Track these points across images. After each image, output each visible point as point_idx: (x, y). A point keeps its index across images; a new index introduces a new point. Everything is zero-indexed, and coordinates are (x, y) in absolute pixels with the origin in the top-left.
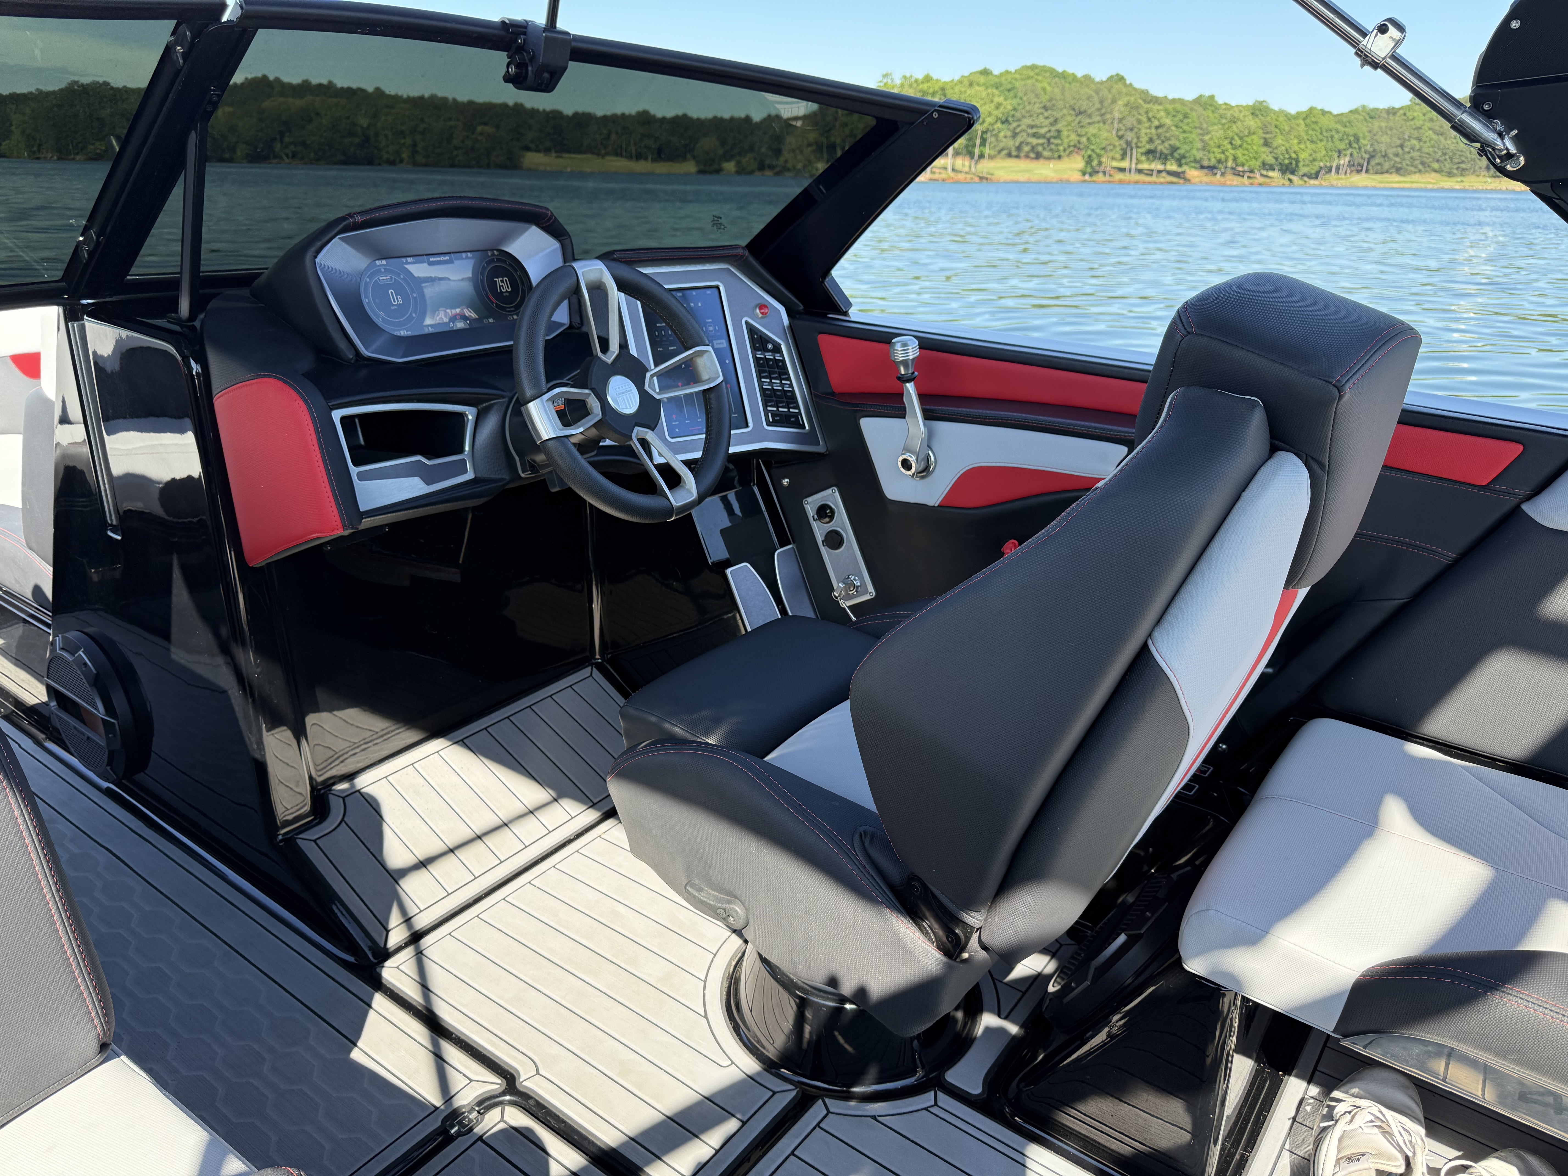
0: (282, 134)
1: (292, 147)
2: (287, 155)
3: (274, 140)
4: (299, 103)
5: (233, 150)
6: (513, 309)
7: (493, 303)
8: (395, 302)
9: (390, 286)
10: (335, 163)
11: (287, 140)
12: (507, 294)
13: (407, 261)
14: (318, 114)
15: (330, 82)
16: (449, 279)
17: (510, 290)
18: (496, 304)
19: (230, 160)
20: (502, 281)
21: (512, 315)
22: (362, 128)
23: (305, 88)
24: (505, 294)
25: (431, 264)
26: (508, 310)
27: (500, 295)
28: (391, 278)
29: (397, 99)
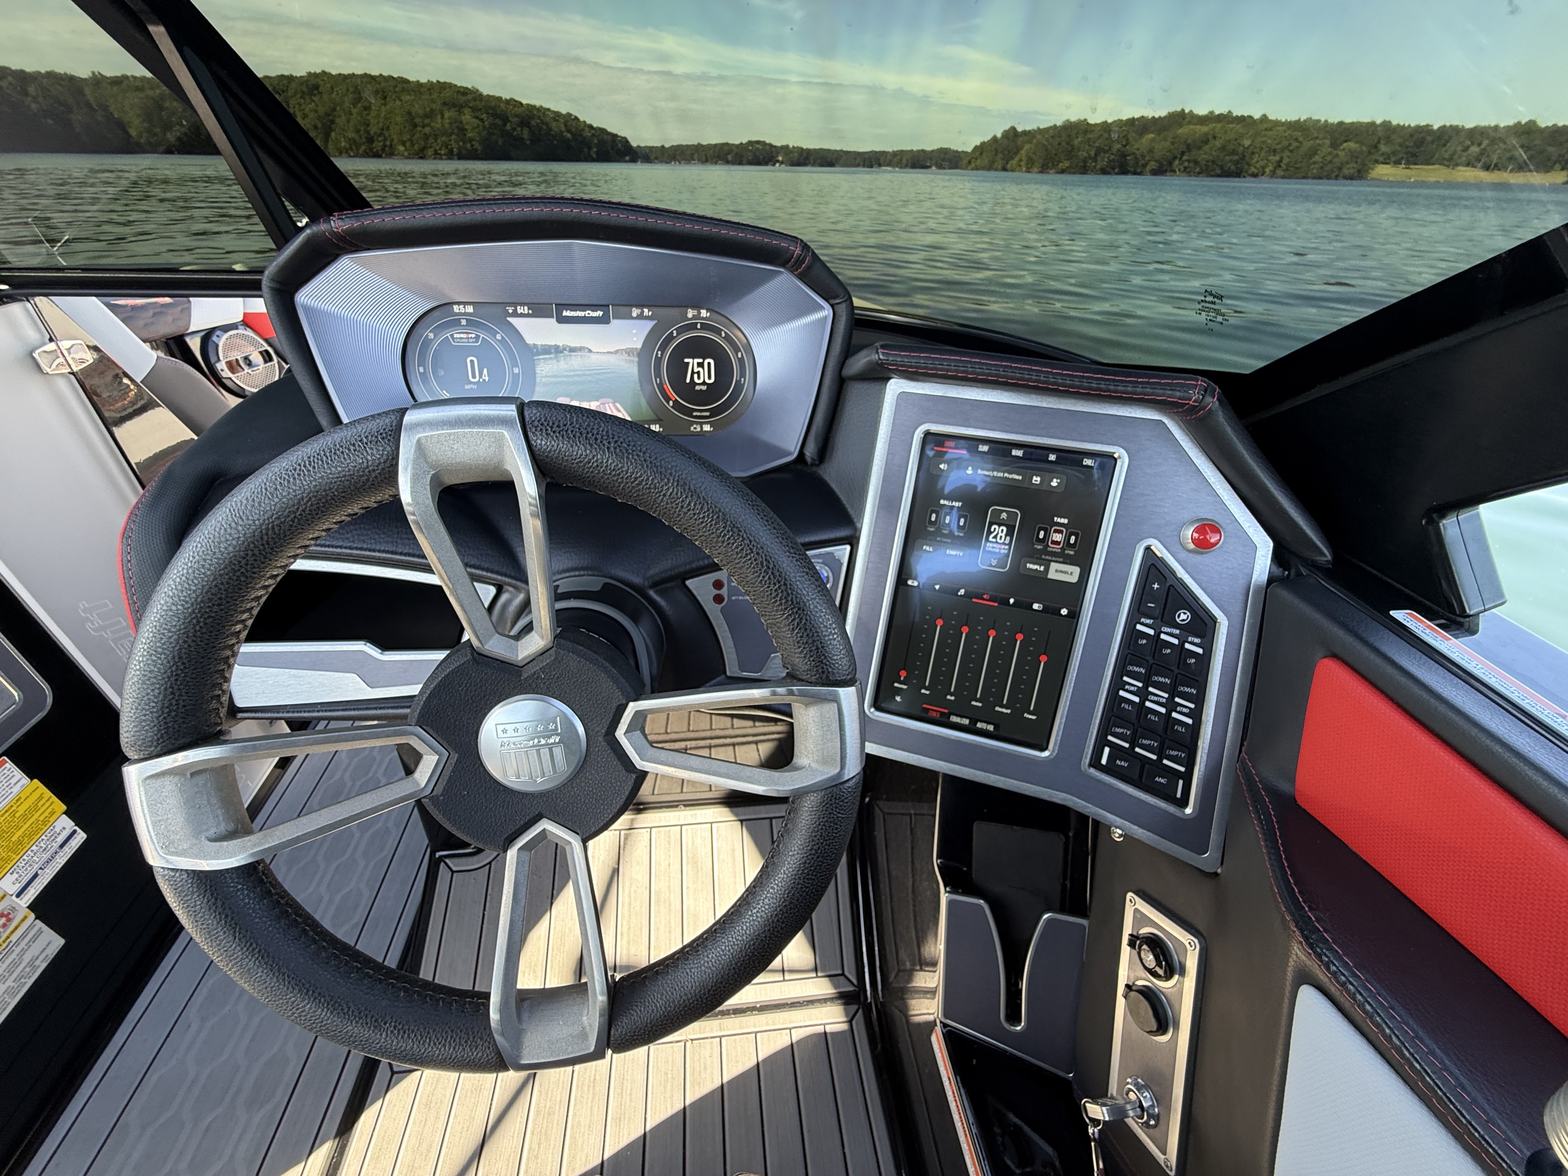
0: (1183, 153)
1: (1186, 164)
2: (1179, 170)
3: (1175, 158)
4: (1205, 129)
5: (1144, 166)
6: (708, 414)
7: (668, 399)
8: (474, 377)
9: (470, 351)
10: (1212, 176)
11: (1185, 158)
12: (704, 388)
13: (515, 311)
14: (1215, 138)
15: (1230, 112)
16: (590, 351)
17: (712, 380)
18: (676, 401)
19: (1140, 174)
20: (700, 365)
21: (701, 424)
22: (1244, 147)
23: (1210, 118)
24: (698, 388)
25: (562, 320)
26: (695, 414)
27: (688, 391)
28: (477, 337)
29: (1277, 123)
